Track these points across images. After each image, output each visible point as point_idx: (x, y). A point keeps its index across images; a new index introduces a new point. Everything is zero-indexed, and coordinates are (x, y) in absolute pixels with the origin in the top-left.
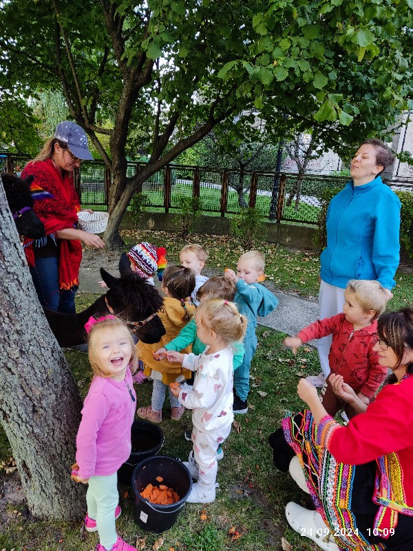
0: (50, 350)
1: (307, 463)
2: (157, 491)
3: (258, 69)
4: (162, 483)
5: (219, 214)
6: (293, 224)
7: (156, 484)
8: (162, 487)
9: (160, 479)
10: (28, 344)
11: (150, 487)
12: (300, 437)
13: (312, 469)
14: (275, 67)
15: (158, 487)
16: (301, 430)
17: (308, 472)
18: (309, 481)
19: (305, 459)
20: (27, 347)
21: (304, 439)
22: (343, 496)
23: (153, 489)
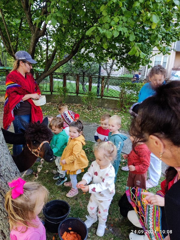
0: (15, 172)
1: (139, 211)
2: (69, 234)
3: (105, 31)
4: (71, 231)
5: (76, 94)
6: (108, 98)
7: (68, 231)
8: (72, 232)
9: (70, 229)
10: (4, 171)
11: (65, 233)
12: (135, 199)
13: (141, 214)
14: (112, 30)
15: (70, 233)
16: (135, 196)
17: (140, 215)
18: (140, 220)
19: (138, 209)
20: (4, 173)
21: (137, 200)
22: (157, 225)
23: (67, 234)
